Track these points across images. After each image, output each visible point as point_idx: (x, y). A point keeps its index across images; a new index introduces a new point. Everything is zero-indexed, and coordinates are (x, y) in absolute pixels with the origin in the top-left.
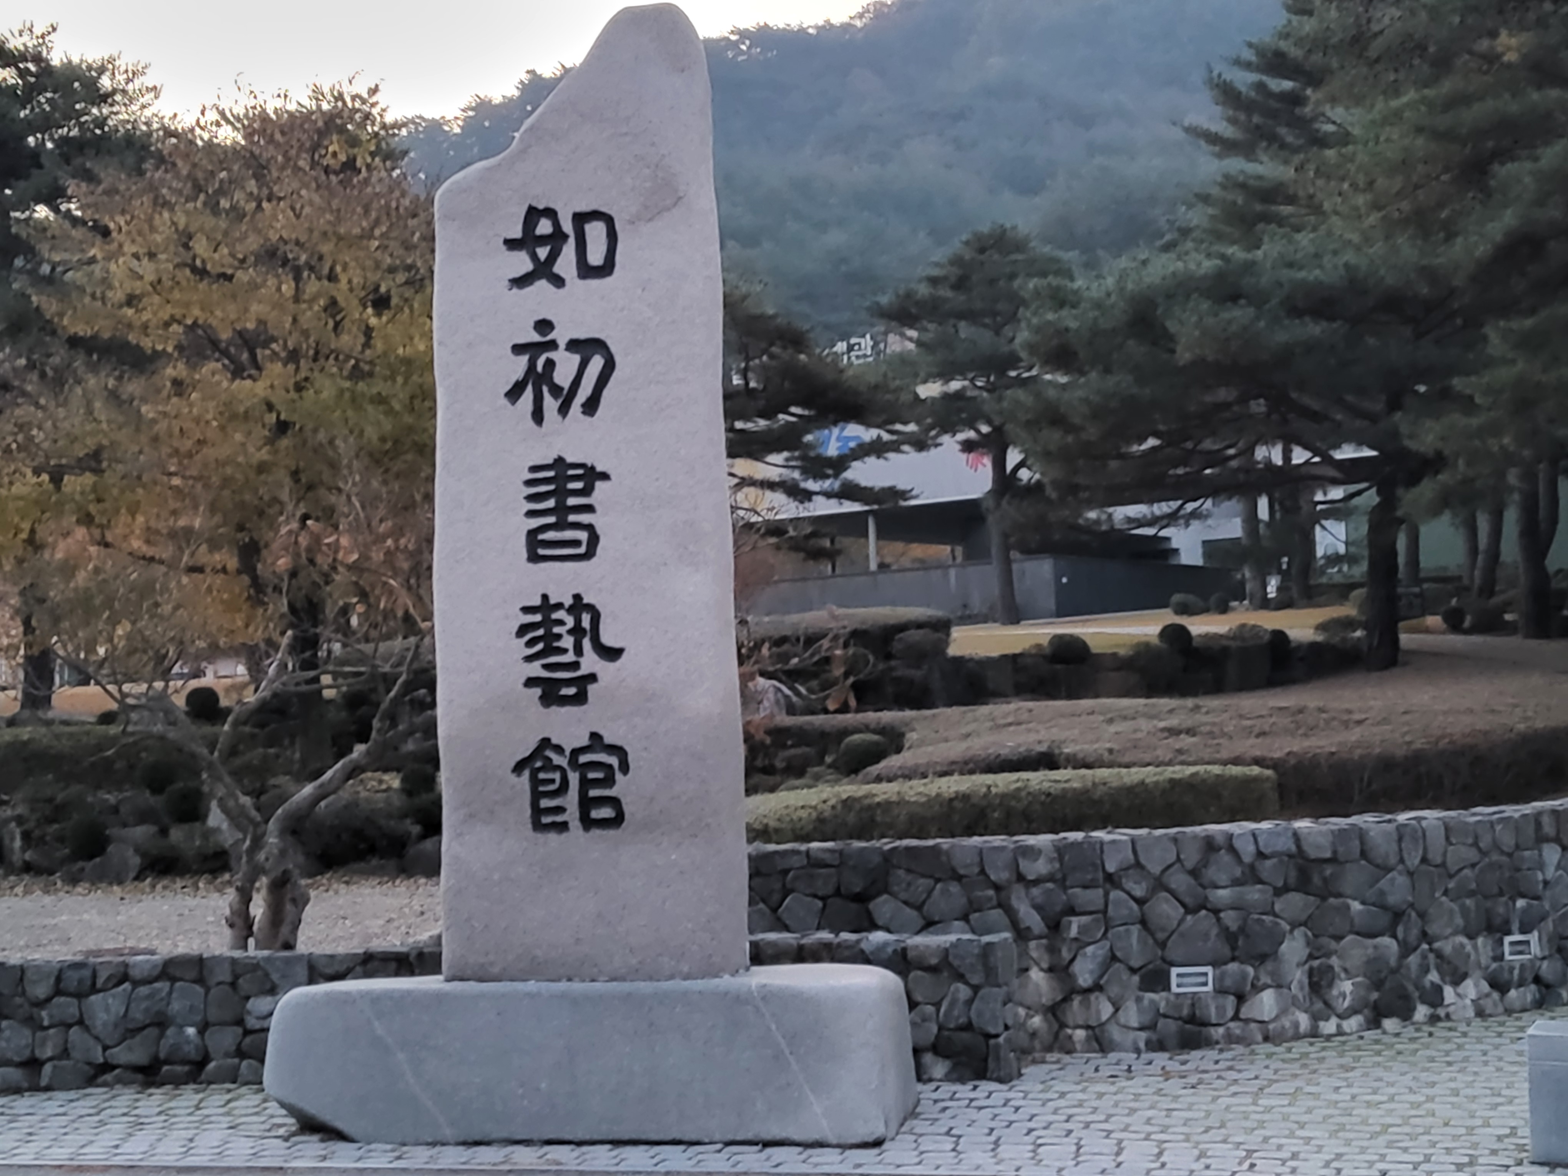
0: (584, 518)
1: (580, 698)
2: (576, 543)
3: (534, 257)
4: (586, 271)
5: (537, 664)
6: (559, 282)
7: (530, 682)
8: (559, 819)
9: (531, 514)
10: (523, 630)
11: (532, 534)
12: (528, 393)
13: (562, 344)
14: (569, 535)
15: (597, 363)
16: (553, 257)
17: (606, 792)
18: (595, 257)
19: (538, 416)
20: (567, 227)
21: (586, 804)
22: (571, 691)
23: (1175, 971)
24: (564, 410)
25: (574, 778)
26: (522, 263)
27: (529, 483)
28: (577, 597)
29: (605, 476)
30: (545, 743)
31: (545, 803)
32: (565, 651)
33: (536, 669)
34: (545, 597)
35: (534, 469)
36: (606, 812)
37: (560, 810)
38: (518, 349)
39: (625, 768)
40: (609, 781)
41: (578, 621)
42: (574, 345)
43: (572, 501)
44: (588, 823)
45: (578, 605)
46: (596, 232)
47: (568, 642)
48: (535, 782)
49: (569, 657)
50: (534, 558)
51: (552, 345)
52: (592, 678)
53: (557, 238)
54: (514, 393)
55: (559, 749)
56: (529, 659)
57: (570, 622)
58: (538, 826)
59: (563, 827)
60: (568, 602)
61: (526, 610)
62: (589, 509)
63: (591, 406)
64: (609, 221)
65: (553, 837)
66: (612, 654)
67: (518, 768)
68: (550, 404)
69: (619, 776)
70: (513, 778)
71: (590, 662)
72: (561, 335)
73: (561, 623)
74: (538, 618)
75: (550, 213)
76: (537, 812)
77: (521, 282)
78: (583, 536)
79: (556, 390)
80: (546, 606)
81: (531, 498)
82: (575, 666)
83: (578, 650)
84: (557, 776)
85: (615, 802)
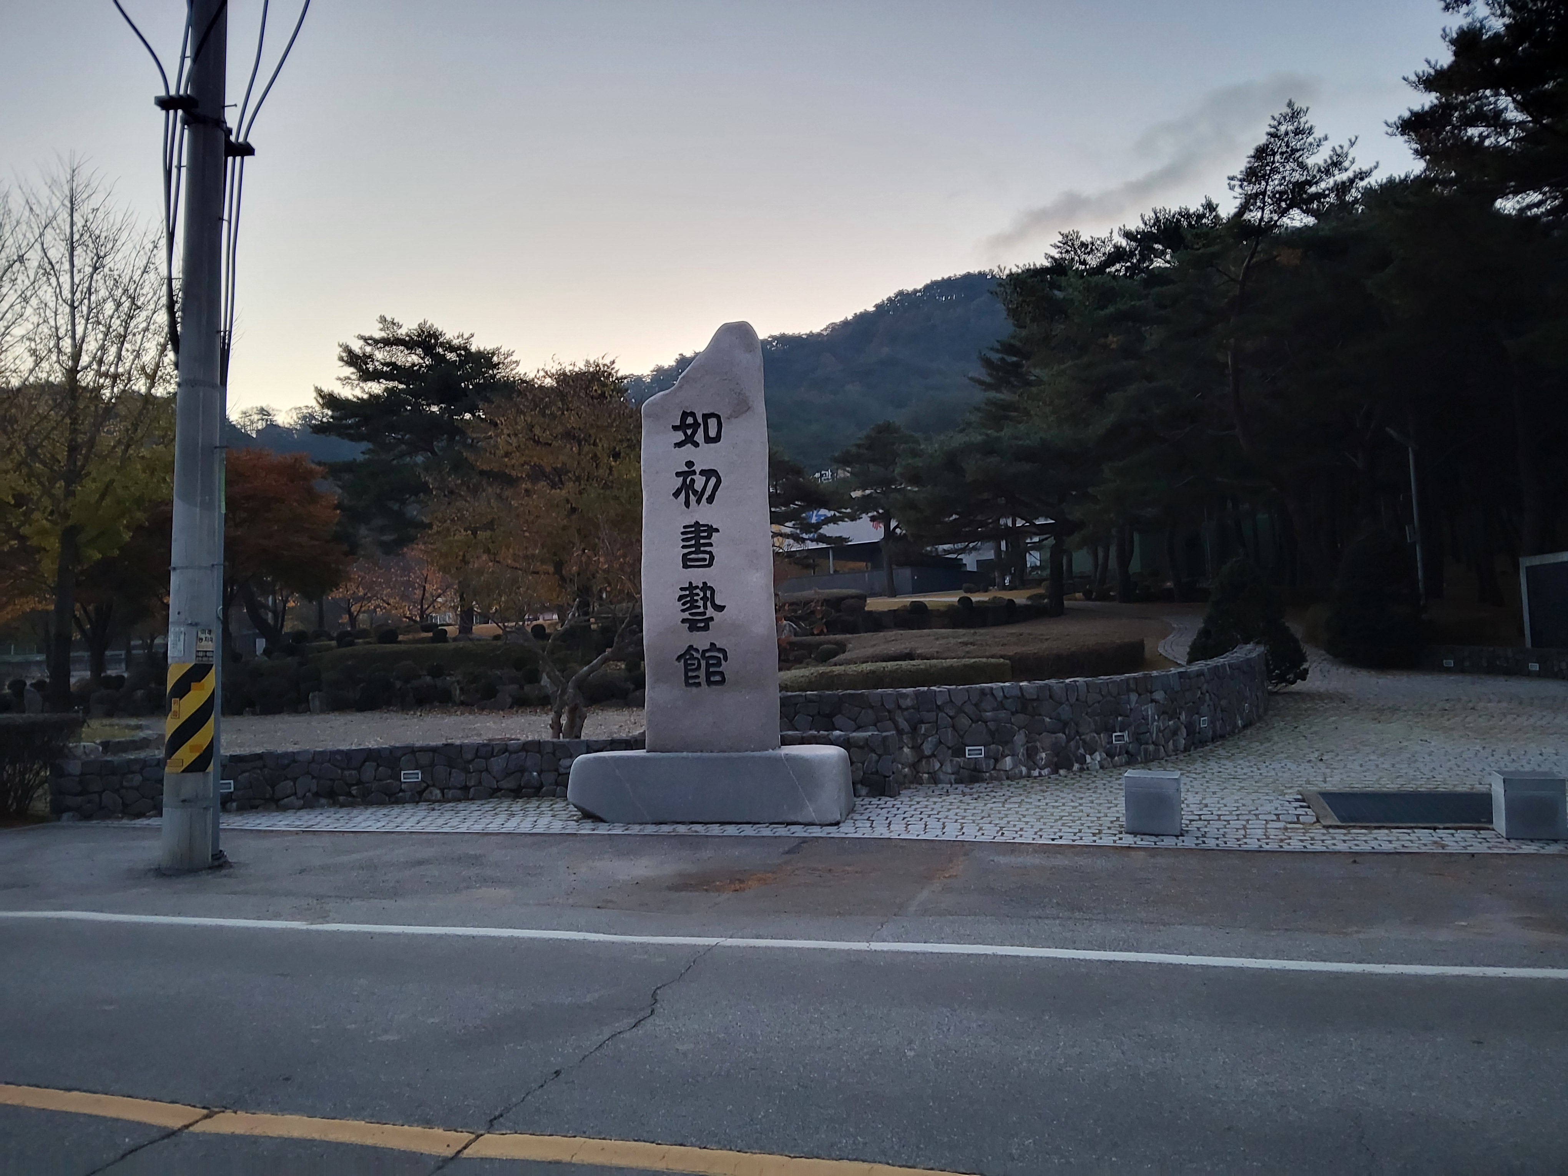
0: (708, 549)
1: (706, 628)
2: (705, 560)
3: (685, 434)
4: (708, 440)
5: (687, 613)
6: (697, 445)
7: (684, 621)
8: (697, 681)
9: (684, 547)
10: (680, 598)
11: (684, 555)
12: (683, 495)
13: (698, 473)
14: (701, 556)
15: (713, 480)
16: (694, 433)
17: (718, 669)
18: (712, 433)
19: (687, 504)
20: (700, 420)
21: (709, 674)
22: (702, 625)
23: (967, 748)
24: (698, 502)
25: (703, 663)
26: (680, 436)
27: (683, 533)
28: (705, 583)
29: (717, 530)
30: (691, 647)
31: (690, 674)
32: (699, 607)
33: (686, 615)
34: (690, 583)
35: (685, 527)
36: (717, 678)
37: (697, 677)
38: (678, 474)
39: (726, 659)
40: (719, 664)
41: (705, 594)
42: (702, 472)
43: (702, 541)
44: (709, 683)
45: (705, 587)
46: (712, 422)
47: (701, 603)
48: (686, 665)
49: (701, 610)
50: (685, 566)
51: (694, 472)
52: (712, 619)
53: (696, 425)
54: (676, 494)
55: (697, 650)
56: (683, 611)
57: (702, 594)
58: (687, 684)
59: (699, 684)
60: (701, 585)
61: (682, 589)
62: (711, 545)
63: (710, 500)
64: (718, 418)
65: (694, 690)
66: (721, 608)
67: (679, 658)
68: (692, 498)
69: (723, 662)
70: (677, 663)
71: (710, 612)
72: (697, 468)
73: (698, 595)
74: (688, 592)
75: (693, 414)
76: (687, 678)
77: (679, 445)
78: (707, 556)
79: (695, 492)
80: (691, 587)
81: (683, 540)
82: (704, 614)
83: (705, 607)
84: (696, 662)
85: (721, 674)
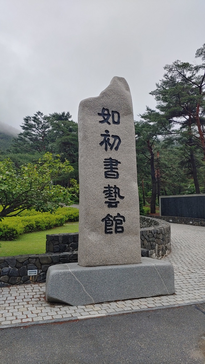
2: (114, 175)
3: (104, 118)
4: (114, 122)
6: (109, 123)
7: (106, 202)
9: (105, 168)
10: (104, 191)
11: (105, 172)
12: (104, 145)
15: (117, 141)
16: (108, 118)
18: (116, 120)
19: (106, 149)
20: (111, 113)
21: (117, 228)
22: (114, 205)
24: (111, 148)
25: (114, 222)
26: (101, 118)
27: (104, 162)
29: (120, 163)
30: (109, 215)
31: (108, 228)
32: (113, 196)
34: (109, 185)
35: (105, 159)
36: (120, 230)
37: (111, 229)
38: (102, 135)
39: (124, 221)
40: (121, 223)
41: (115, 191)
42: (113, 136)
43: (113, 167)
44: (116, 232)
48: (106, 223)
50: (106, 177)
52: (118, 202)
53: (109, 115)
54: (101, 144)
55: (111, 216)
56: (106, 198)
58: (106, 232)
59: (111, 233)
60: (113, 187)
61: (105, 187)
62: (117, 169)
63: (117, 148)
64: (118, 114)
65: (109, 235)
66: (122, 198)
67: (103, 220)
70: (101, 222)
71: (118, 199)
72: (111, 134)
73: (112, 191)
74: (108, 189)
75: (108, 110)
79: (110, 144)
81: (105, 165)
82: (115, 199)
83: (116, 196)
84: (111, 222)
85: (122, 228)
